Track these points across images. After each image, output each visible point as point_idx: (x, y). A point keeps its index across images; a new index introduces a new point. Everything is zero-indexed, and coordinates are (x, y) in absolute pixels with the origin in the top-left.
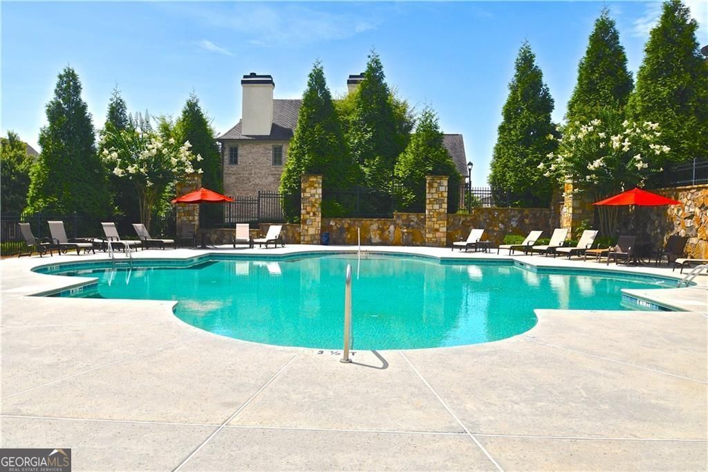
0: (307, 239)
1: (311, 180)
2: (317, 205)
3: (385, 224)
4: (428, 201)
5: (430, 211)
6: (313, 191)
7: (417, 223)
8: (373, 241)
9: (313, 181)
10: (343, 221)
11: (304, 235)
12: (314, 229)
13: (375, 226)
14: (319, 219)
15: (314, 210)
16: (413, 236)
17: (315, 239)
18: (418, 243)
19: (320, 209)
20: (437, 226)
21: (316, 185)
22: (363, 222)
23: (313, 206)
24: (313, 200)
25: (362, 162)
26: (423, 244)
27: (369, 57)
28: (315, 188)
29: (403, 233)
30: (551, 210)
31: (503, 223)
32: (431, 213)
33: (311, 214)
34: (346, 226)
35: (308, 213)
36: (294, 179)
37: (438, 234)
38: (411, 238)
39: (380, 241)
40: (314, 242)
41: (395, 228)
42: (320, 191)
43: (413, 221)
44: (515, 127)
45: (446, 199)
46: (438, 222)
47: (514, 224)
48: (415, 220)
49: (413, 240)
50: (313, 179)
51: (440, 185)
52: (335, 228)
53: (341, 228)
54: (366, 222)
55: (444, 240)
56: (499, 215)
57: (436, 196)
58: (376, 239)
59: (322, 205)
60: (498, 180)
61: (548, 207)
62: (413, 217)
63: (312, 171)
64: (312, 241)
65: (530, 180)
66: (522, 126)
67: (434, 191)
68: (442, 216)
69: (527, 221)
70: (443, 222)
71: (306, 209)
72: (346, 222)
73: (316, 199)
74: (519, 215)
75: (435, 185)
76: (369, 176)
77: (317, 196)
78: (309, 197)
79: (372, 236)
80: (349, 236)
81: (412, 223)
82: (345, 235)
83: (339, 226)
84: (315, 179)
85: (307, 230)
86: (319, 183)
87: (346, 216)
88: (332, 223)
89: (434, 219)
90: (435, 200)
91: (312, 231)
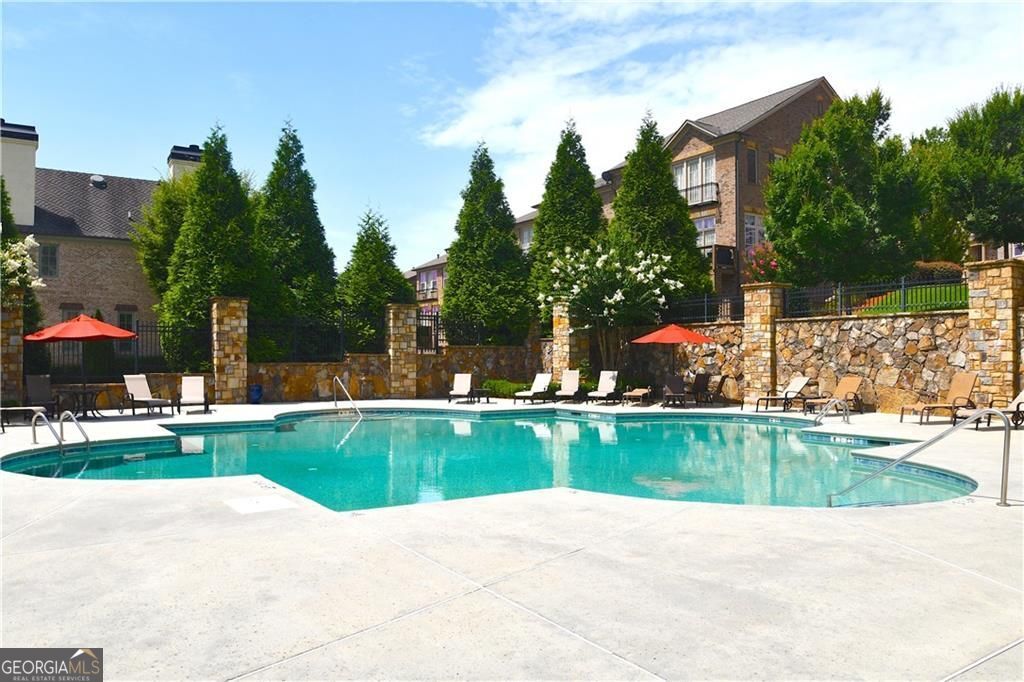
0: (226, 395)
1: (232, 304)
2: (241, 344)
3: (337, 370)
4: (393, 338)
5: (395, 351)
6: (235, 323)
7: (378, 368)
8: (321, 395)
9: (235, 308)
10: (279, 368)
11: (222, 391)
12: (237, 380)
13: (323, 374)
14: (244, 365)
15: (237, 350)
16: (373, 385)
17: (239, 396)
18: (380, 395)
19: (245, 350)
20: (404, 371)
21: (240, 313)
22: (307, 368)
23: (235, 345)
24: (235, 336)
25: (289, 281)
26: (388, 396)
27: (283, 130)
28: (238, 318)
29: (361, 382)
30: (526, 349)
31: (478, 366)
32: (398, 354)
33: (233, 357)
34: (283, 374)
35: (227, 356)
36: (197, 304)
37: (407, 382)
38: (370, 388)
39: (330, 394)
40: (238, 400)
41: (350, 375)
42: (245, 323)
43: (373, 365)
44: (480, 246)
45: (415, 335)
46: (407, 366)
47: (490, 366)
48: (376, 363)
49: (374, 391)
50: (234, 304)
51: (408, 316)
52: (266, 378)
53: (275, 378)
54: (311, 367)
55: (414, 389)
56: (474, 355)
57: (403, 331)
58: (324, 392)
59: (250, 343)
60: (463, 310)
61: (522, 344)
62: (374, 359)
63: (228, 291)
64: (234, 398)
65: (506, 311)
66: (491, 246)
67: (401, 325)
68: (411, 357)
69: (503, 362)
70: (410, 365)
71: (223, 350)
72: (282, 369)
73: (239, 335)
74: (495, 355)
75: (402, 316)
76: (303, 301)
77: (241, 331)
78: (228, 332)
79: (320, 388)
80: (287, 389)
81: (372, 368)
82: (281, 388)
83: (272, 375)
84: (237, 305)
85: (226, 382)
86: (243, 311)
87: (286, 360)
88: (262, 371)
89: (402, 362)
90: (402, 336)
91: (233, 383)
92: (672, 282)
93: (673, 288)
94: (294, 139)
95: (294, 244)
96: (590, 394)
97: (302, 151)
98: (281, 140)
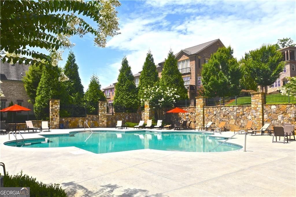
0: (53, 127)
1: (55, 101)
2: (58, 112)
3: (84, 120)
4: (100, 111)
5: (101, 114)
6: (56, 106)
7: (96, 119)
8: (80, 126)
9: (56, 102)
10: (68, 119)
11: (52, 125)
12: (56, 122)
13: (80, 121)
14: (58, 118)
15: (56, 114)
16: (95, 124)
17: (57, 127)
18: (96, 127)
19: (59, 114)
20: (103, 120)
21: (57, 104)
22: (76, 119)
23: (56, 112)
24: (56, 110)
25: (71, 95)
26: (98, 127)
27: (70, 52)
28: (57, 105)
29: (91, 123)
30: (137, 114)
31: (123, 118)
32: (101, 115)
33: (55, 116)
34: (69, 121)
35: (54, 115)
36: (45, 101)
37: (104, 123)
38: (94, 124)
39: (82, 126)
40: (57, 128)
41: (88, 121)
42: (59, 106)
43: (94, 118)
44: (124, 85)
45: (106, 110)
46: (104, 118)
47: (127, 118)
48: (95, 118)
49: (95, 125)
50: (56, 101)
51: (104, 104)
52: (64, 122)
53: (67, 122)
54: (77, 119)
55: (106, 125)
56: (123, 115)
57: (103, 109)
58: (81, 125)
59: (60, 112)
60: (119, 103)
61: (136, 112)
62: (95, 117)
63: (54, 97)
64: (55, 127)
65: (131, 103)
66: (127, 85)
67: (102, 107)
68: (105, 116)
69: (131, 117)
70: (105, 118)
71: (53, 114)
72: (69, 119)
73: (57, 110)
74: (128, 115)
75: (103, 104)
76: (75, 100)
77: (58, 108)
78: (54, 109)
79: (80, 125)
80: (70, 125)
81: (94, 119)
82: (69, 124)
83: (66, 121)
84: (57, 101)
85: (53, 123)
86: (59, 103)
87: (70, 117)
88: (63, 120)
89: (103, 117)
90: (103, 110)
91: (55, 123)
92: (177, 96)
93: (177, 97)
94: (73, 54)
95: (72, 84)
96: (155, 126)
97: (75, 58)
98: (69, 55)
